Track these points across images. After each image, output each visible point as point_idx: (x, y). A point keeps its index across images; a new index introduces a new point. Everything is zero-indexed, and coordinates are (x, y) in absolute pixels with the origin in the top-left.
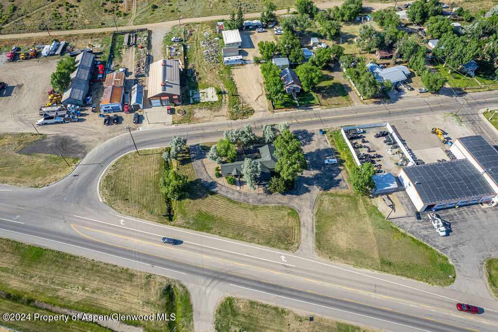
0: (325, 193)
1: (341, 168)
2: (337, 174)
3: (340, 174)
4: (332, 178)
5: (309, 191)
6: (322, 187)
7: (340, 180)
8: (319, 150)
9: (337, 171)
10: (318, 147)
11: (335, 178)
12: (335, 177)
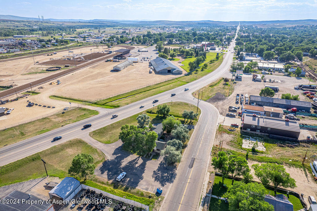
0: (104, 161)
1: (111, 181)
2: (108, 175)
3: (106, 176)
4: (109, 170)
5: (113, 154)
6: (109, 161)
7: (102, 173)
8: (142, 178)
9: (111, 177)
10: (145, 181)
11: (107, 171)
12: (108, 173)
